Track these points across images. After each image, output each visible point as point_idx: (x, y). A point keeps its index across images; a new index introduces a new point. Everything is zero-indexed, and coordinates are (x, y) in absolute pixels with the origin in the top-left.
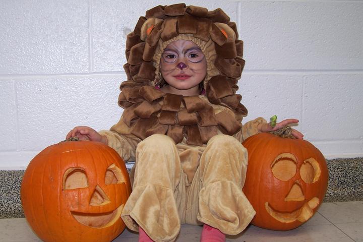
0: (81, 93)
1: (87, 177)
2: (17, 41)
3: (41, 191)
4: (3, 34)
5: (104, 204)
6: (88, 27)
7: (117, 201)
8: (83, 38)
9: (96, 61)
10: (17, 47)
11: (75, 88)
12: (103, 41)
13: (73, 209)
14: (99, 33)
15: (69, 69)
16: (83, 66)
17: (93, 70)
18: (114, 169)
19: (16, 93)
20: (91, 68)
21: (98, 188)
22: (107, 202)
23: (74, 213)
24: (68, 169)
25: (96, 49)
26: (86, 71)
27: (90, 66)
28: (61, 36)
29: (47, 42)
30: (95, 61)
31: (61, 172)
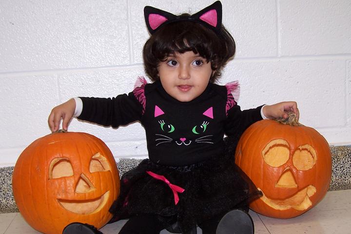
0: (123, 85)
1: (72, 166)
2: (58, 36)
3: (30, 182)
4: (45, 30)
5: (90, 191)
6: (127, 19)
7: (102, 188)
8: (123, 30)
9: (137, 53)
10: (58, 42)
11: (117, 80)
12: (142, 32)
13: (60, 197)
14: (139, 25)
15: (109, 61)
16: (123, 58)
17: (134, 61)
18: (100, 157)
19: (59, 88)
20: (132, 60)
21: (83, 176)
22: (93, 189)
23: (60, 200)
24: (53, 159)
25: (135, 40)
26: (127, 62)
27: (130, 58)
28: (100, 29)
29: (88, 36)
30: (135, 53)
31: (47, 163)
